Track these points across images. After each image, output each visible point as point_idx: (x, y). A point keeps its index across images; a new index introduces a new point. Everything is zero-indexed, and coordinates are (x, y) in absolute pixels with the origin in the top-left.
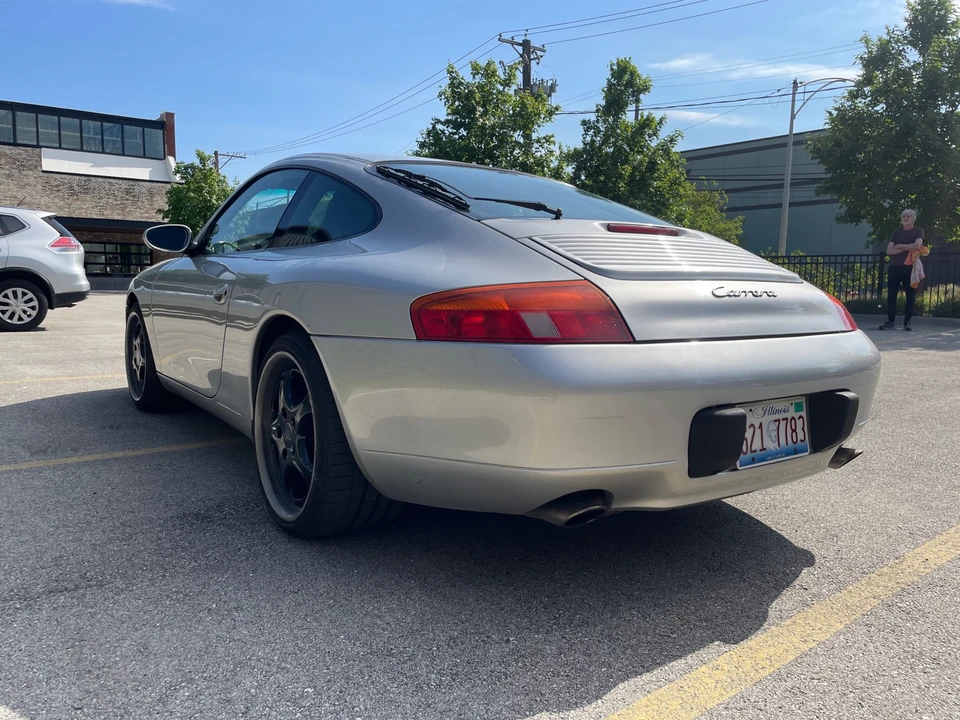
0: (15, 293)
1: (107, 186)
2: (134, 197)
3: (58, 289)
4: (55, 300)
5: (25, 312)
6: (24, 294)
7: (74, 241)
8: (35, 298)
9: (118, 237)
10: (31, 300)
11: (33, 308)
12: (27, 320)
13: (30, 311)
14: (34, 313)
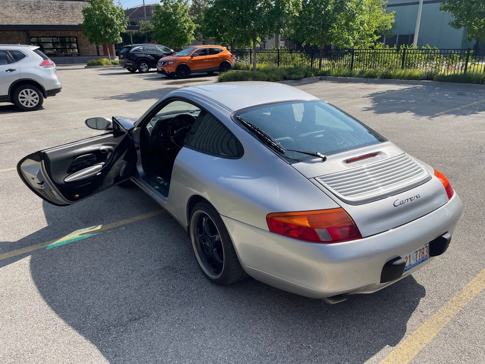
0: (26, 92)
1: (49, 5)
2: (64, 10)
3: (47, 88)
4: (46, 94)
5: (33, 101)
6: (31, 92)
8: (36, 94)
9: (58, 34)
10: (35, 95)
11: (37, 99)
12: (34, 105)
13: (35, 100)
14: (37, 101)
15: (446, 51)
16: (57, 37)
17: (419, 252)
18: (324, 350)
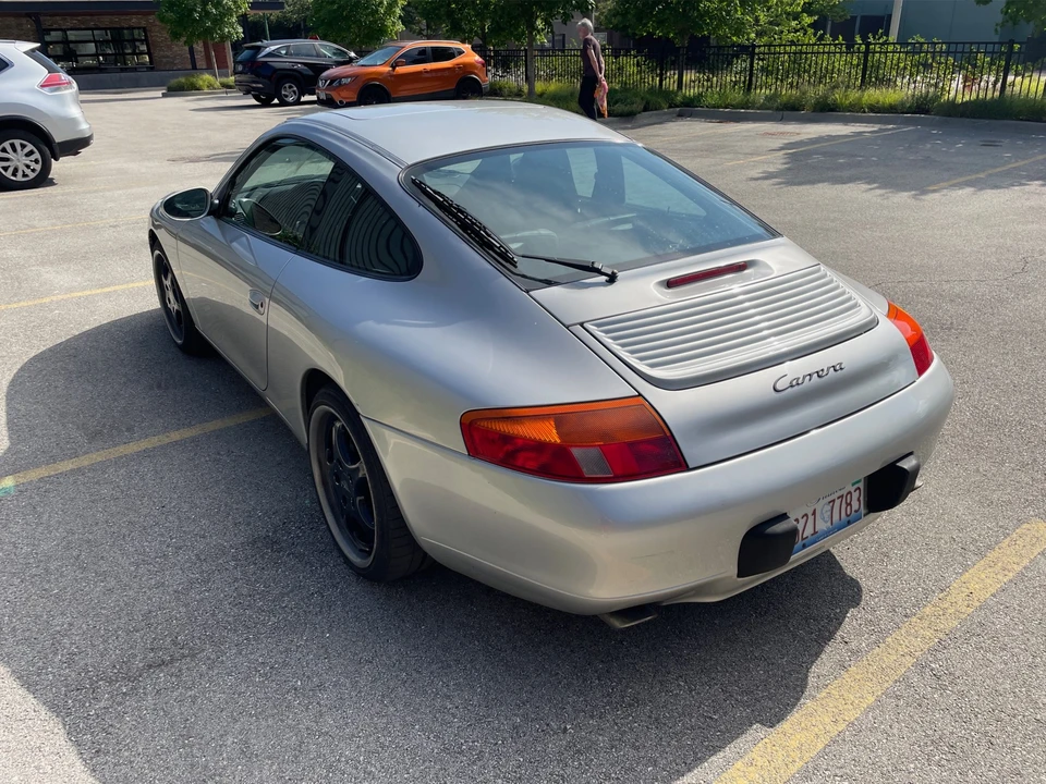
0: (13, 146)
3: (58, 137)
4: (57, 151)
5: (28, 167)
6: (23, 146)
7: (64, 77)
8: (35, 150)
9: (106, 21)
10: (31, 153)
11: (36, 161)
12: (32, 175)
13: (33, 165)
14: (38, 167)
15: (960, 48)
16: (105, 29)
17: (838, 502)
18: (600, 738)
